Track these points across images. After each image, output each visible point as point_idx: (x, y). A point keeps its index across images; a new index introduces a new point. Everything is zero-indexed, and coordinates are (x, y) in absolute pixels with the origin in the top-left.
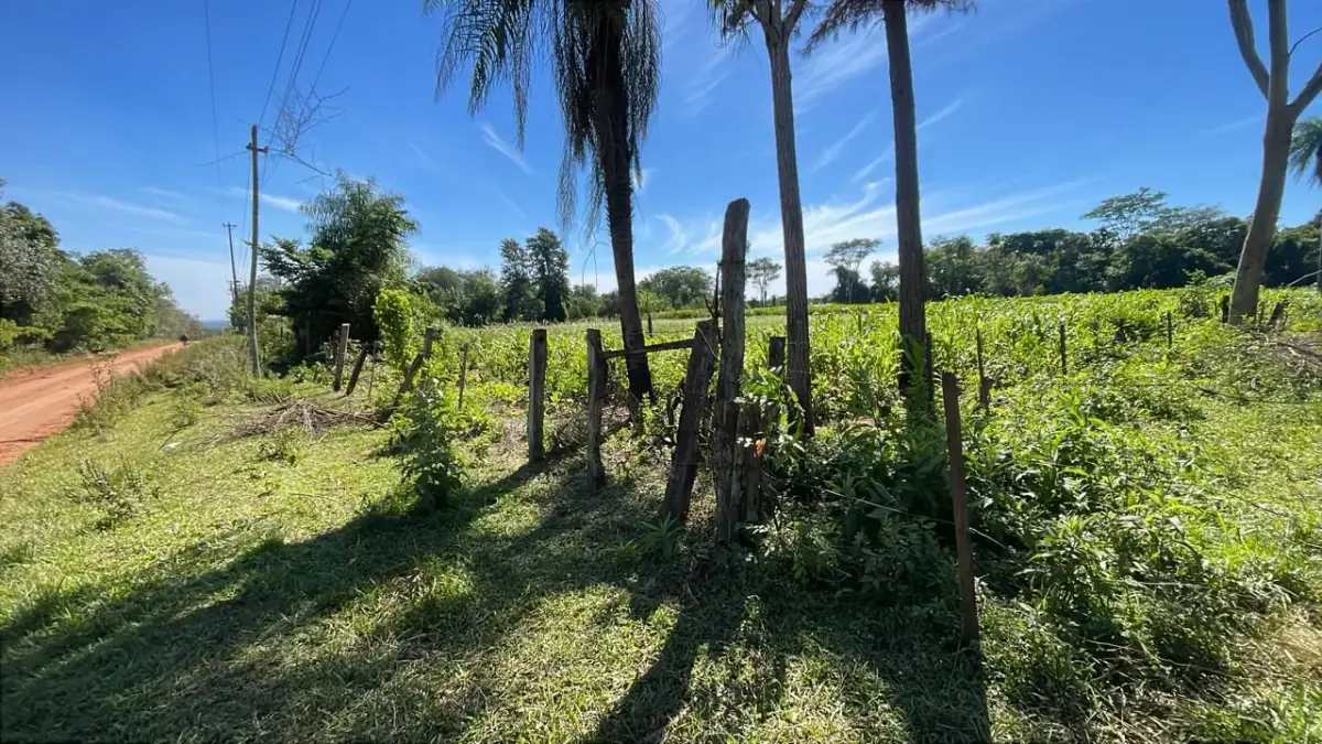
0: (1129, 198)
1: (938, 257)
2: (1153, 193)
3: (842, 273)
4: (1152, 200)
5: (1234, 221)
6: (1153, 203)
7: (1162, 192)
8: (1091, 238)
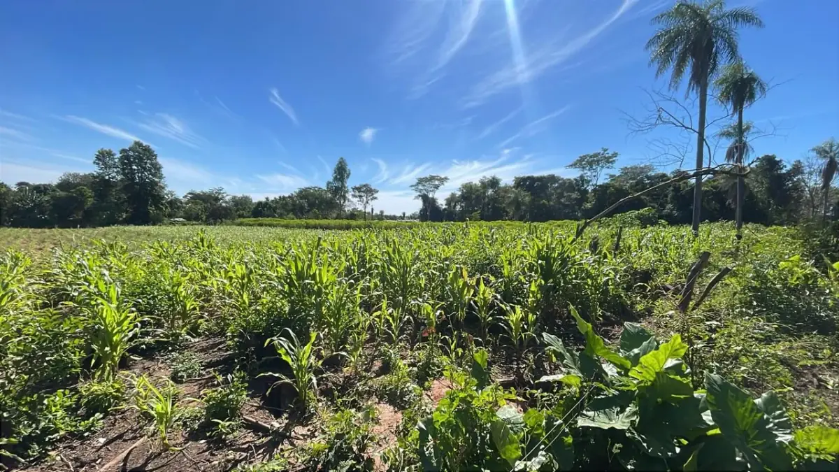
0: (596, 155)
1: (478, 191)
2: (610, 153)
3: (425, 198)
4: (610, 157)
5: (664, 176)
6: (611, 160)
7: (616, 152)
8: (575, 182)
